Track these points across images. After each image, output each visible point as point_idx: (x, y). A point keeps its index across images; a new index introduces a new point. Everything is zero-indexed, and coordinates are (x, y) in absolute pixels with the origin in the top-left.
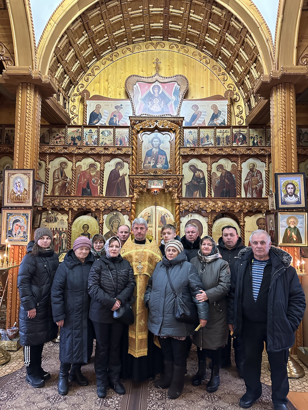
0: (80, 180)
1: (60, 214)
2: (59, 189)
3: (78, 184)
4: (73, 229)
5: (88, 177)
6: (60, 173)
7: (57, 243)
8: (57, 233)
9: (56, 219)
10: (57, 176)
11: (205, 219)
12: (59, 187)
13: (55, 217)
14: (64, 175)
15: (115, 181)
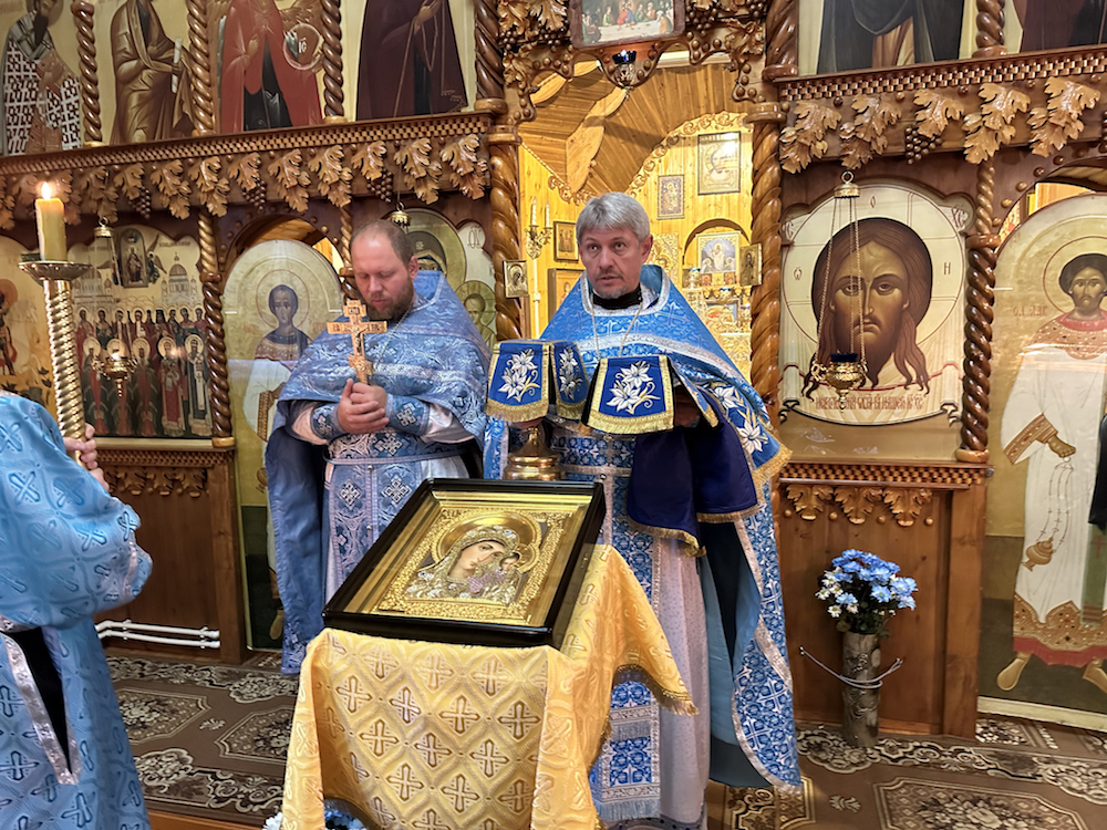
0: (228, 51)
1: (164, 239)
2: (144, 110)
3: (221, 71)
4: (229, 313)
5: (265, 27)
6: (137, 26)
7: (169, 380)
8: (165, 333)
9: (151, 264)
10: (126, 44)
11: (948, 211)
12: (143, 101)
13: (147, 259)
14: (155, 34)
15: (401, 29)
